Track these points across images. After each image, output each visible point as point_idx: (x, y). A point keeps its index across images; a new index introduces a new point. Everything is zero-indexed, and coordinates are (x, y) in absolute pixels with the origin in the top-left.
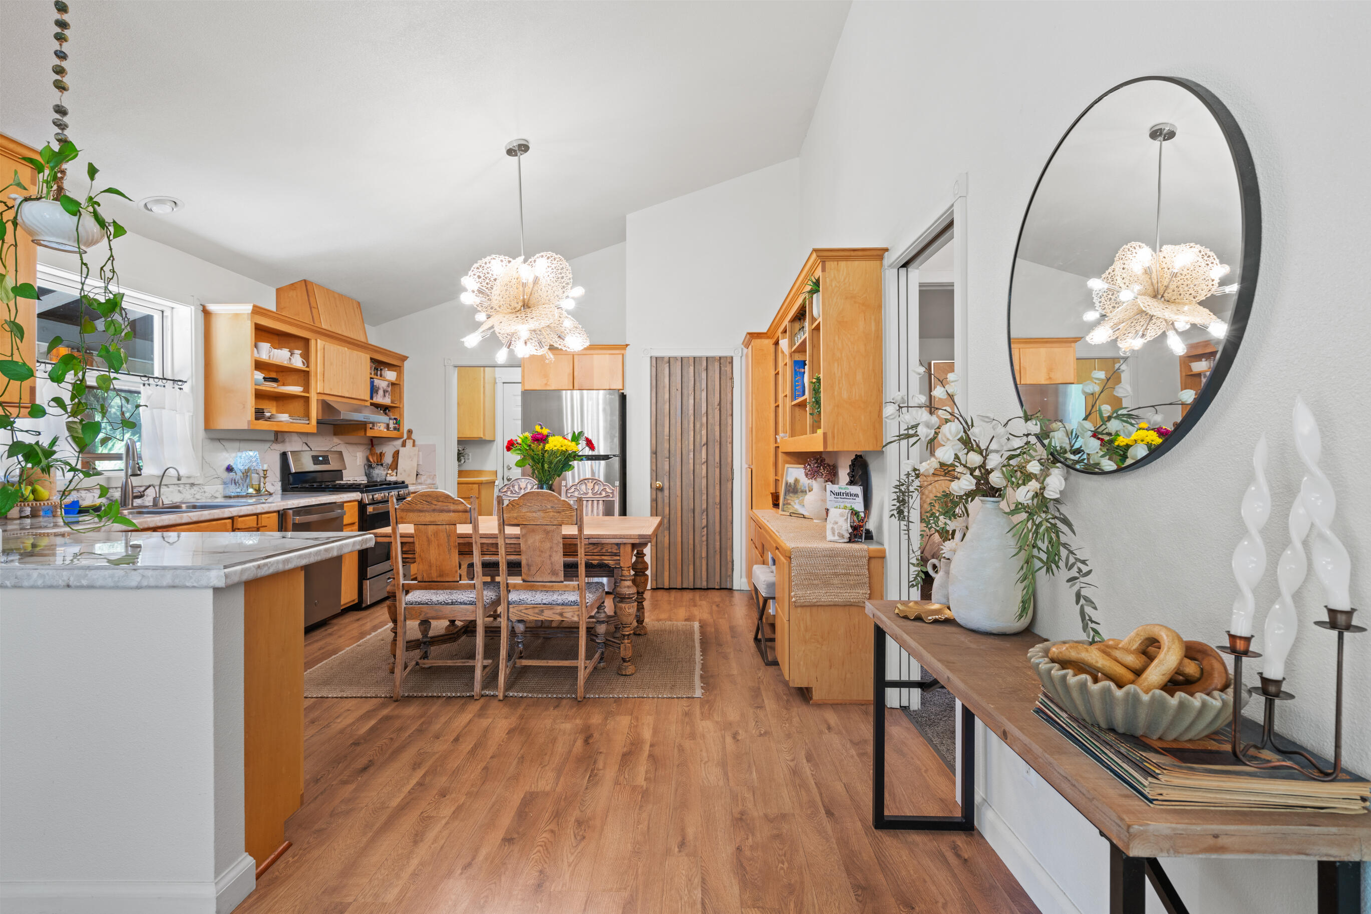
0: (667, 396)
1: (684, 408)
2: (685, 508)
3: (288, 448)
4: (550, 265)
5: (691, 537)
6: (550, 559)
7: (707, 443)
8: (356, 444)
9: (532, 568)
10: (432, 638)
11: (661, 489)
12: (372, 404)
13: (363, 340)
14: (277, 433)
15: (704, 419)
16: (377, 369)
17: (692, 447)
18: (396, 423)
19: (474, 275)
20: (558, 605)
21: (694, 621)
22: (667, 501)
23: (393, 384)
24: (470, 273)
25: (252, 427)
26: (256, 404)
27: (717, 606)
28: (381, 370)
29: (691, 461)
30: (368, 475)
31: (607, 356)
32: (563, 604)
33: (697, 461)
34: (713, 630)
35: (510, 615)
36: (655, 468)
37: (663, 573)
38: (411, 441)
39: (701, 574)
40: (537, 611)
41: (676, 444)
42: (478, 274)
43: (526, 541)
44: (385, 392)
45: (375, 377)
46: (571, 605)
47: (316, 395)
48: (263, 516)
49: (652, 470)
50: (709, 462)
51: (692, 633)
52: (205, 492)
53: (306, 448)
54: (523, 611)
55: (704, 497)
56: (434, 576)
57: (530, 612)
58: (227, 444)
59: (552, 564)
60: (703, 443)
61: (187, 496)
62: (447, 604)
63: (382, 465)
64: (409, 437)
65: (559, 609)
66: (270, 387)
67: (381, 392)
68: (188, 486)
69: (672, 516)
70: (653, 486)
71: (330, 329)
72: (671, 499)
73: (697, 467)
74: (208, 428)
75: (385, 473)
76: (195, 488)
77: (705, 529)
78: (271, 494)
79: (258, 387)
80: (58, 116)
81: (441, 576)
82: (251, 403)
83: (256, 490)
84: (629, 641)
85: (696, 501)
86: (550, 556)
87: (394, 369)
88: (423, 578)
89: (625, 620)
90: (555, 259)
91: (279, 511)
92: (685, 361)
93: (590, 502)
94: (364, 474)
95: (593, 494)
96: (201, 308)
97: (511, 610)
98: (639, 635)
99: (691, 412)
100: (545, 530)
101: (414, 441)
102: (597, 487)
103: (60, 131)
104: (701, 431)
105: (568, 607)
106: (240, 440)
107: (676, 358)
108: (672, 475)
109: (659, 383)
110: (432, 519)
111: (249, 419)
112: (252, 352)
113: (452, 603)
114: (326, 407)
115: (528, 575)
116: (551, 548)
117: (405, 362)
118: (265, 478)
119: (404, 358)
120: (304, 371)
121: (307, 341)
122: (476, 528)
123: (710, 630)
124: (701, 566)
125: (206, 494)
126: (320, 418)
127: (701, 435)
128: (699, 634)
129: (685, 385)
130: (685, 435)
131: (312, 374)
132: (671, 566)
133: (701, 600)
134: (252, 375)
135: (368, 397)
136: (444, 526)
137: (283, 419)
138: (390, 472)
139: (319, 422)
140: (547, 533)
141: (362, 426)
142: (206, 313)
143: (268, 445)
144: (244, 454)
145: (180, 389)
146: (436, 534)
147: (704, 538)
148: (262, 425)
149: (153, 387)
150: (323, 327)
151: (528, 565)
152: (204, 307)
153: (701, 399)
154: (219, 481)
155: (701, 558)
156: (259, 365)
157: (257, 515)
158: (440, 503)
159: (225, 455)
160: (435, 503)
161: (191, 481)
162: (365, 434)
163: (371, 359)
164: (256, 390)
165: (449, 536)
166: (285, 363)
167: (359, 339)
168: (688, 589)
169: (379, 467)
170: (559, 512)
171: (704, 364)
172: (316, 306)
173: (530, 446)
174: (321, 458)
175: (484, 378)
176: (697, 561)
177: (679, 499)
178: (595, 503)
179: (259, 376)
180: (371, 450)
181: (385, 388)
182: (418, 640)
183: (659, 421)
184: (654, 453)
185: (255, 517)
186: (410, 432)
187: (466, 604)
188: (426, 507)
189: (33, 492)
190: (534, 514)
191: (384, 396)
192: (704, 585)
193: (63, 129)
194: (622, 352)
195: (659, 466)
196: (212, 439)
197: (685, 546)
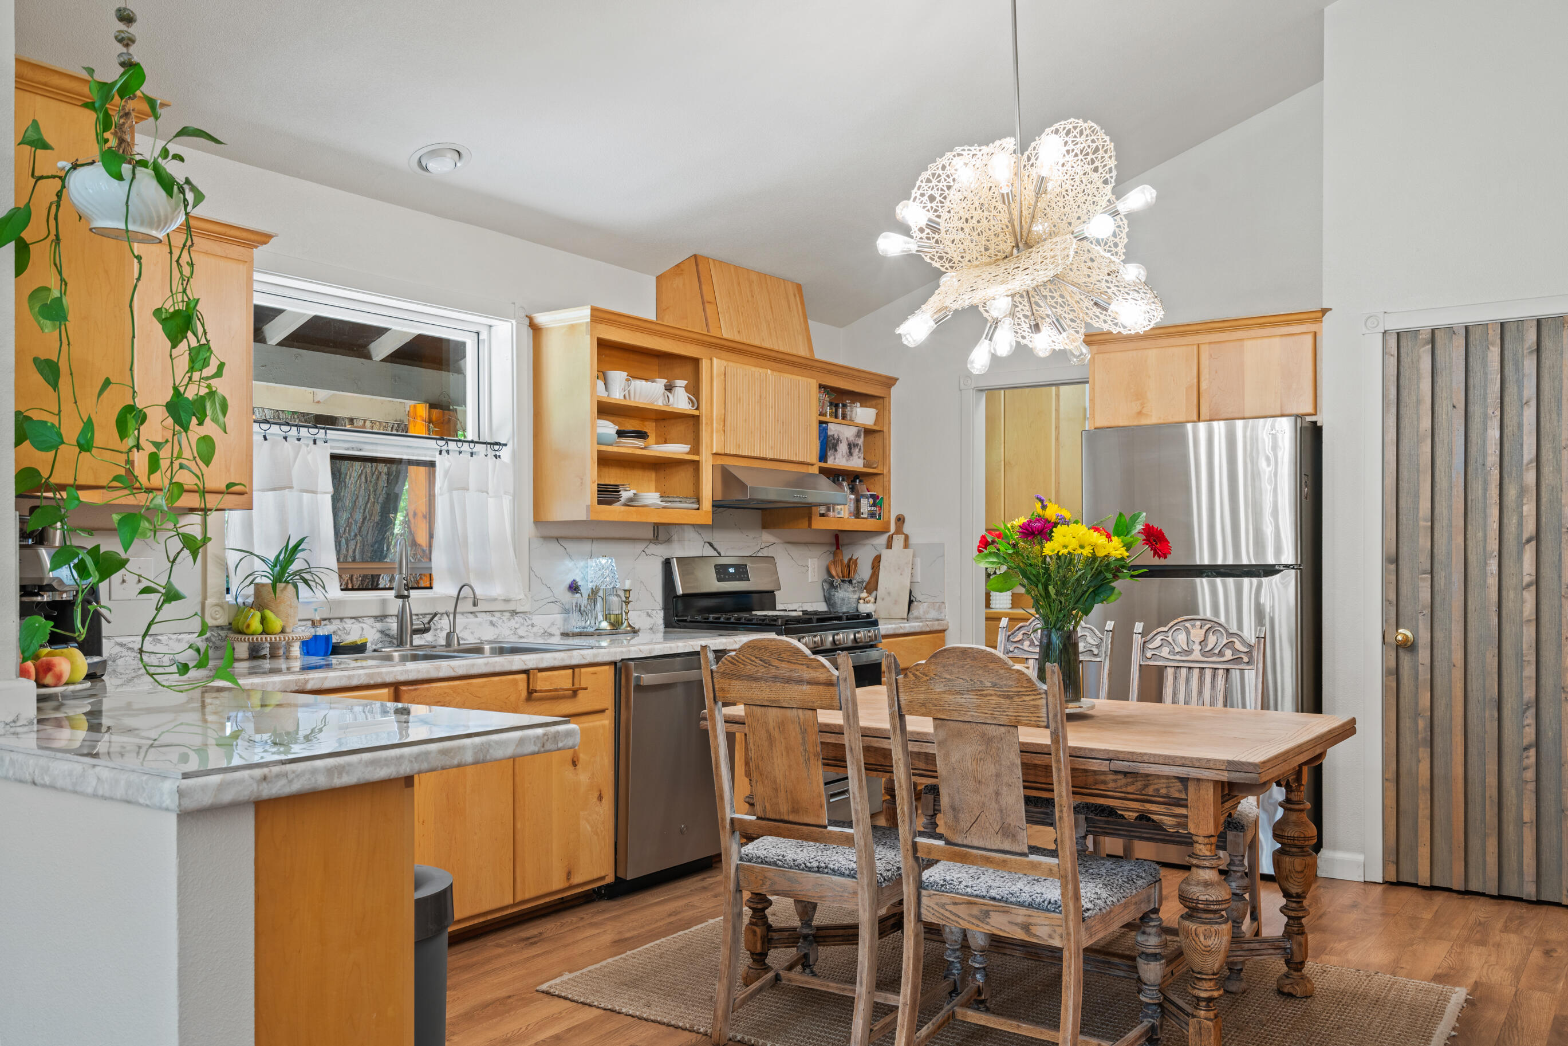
0: (1426, 423)
1: (1473, 450)
2: (1474, 695)
3: (677, 550)
4: (1071, 147)
5: (1492, 767)
6: (997, 801)
7: (1538, 537)
8: (806, 544)
9: (962, 816)
10: (819, 928)
11: (1409, 647)
12: (823, 471)
13: (802, 351)
14: (656, 526)
15: (1530, 477)
16: (837, 406)
17: (1493, 545)
18: (874, 505)
19: (922, 195)
20: (1021, 904)
21: (1455, 985)
22: (1424, 675)
23: (868, 432)
24: (915, 193)
25: (594, 517)
26: (599, 476)
27: (1548, 953)
28: (844, 406)
29: (1493, 581)
30: (828, 600)
31: (1277, 339)
32: (1030, 906)
33: (1509, 582)
34: (1502, 1017)
35: (923, 911)
36: (1393, 597)
37: (1414, 847)
38: (901, 538)
39: (1521, 863)
40: (975, 910)
41: (1450, 538)
42: (930, 192)
43: (947, 756)
44: (851, 446)
45: (833, 420)
46: (1047, 910)
47: (711, 458)
48: (583, 670)
49: (1385, 600)
50: (1543, 584)
51: (1436, 1013)
52: (532, 625)
53: (709, 552)
54: (950, 907)
55: (1530, 671)
56: (784, 810)
57: (961, 910)
58: (571, 546)
59: (1001, 811)
60: (1525, 536)
61: (507, 632)
62: (810, 869)
63: (850, 582)
64: (899, 531)
65: (1021, 915)
66: (631, 447)
67: (843, 448)
68: (507, 614)
69: (1439, 713)
70: (1390, 639)
71: (737, 338)
72: (1437, 672)
73: (1509, 595)
74: (538, 522)
75: (856, 596)
76: (518, 619)
77: (1532, 752)
78: (635, 632)
79: (604, 448)
80: (122, 26)
81: (795, 811)
82: (590, 476)
83: (611, 624)
84: (1211, 1014)
85: (1506, 680)
86: (997, 794)
87: (874, 402)
88: (764, 811)
89: (1198, 961)
90: (1081, 133)
91: (615, 663)
92: (1475, 337)
93: (1196, 672)
94: (822, 599)
95: (1203, 653)
96: (527, 322)
97: (925, 901)
98: (1290, 995)
99: (1493, 458)
100: (983, 735)
101: (907, 538)
102: (1212, 639)
103: (124, 50)
104: (1520, 505)
105: (1040, 914)
106: (593, 539)
107: (1450, 330)
108: (1438, 613)
109: (1404, 393)
110: (773, 696)
111: (589, 503)
112: (593, 387)
113: (819, 870)
114: (727, 477)
115: (954, 829)
116: (998, 775)
117: (893, 390)
118: (627, 603)
119: (889, 382)
120: (693, 416)
121: (696, 362)
122: (852, 716)
123: (1494, 1016)
124: (1520, 843)
125: (535, 629)
126: (719, 497)
127: (1521, 516)
128: (1453, 1022)
129: (1475, 394)
130: (1474, 516)
131: (704, 420)
132: (1437, 835)
133: (1506, 929)
134: (593, 427)
135: (813, 457)
136: (795, 711)
137: (649, 502)
138: (864, 595)
139: (716, 505)
140: (988, 741)
141: (803, 512)
142: (535, 329)
143: (639, 547)
144: (592, 563)
145: (496, 456)
146: (782, 725)
147: (1530, 774)
148: (615, 512)
149: (453, 455)
150: (725, 335)
151: (953, 808)
152: (531, 319)
153: (1520, 426)
154: (556, 608)
155: (1520, 823)
156: (605, 410)
157: (572, 667)
158: (784, 665)
159: (569, 564)
160: (776, 663)
161: (511, 606)
162: (810, 525)
163: (821, 386)
164: (599, 452)
165: (804, 732)
166: (659, 404)
167: (795, 352)
168: (1483, 895)
169: (846, 585)
170: (1009, 697)
171: (1531, 336)
172: (712, 300)
173: (1014, 546)
174: (732, 570)
175: (1057, 410)
176: (1510, 830)
177: (1458, 674)
178: (1208, 674)
179: (608, 428)
180: (835, 554)
181: (852, 439)
182: (794, 929)
183: (1403, 485)
184: (1394, 560)
185: (571, 671)
186: (900, 520)
187: (842, 875)
188: (761, 671)
189: (263, 620)
190: (959, 699)
191: (851, 454)
192: (1529, 890)
193: (127, 46)
194: (1313, 327)
195: (1404, 590)
196: (546, 538)
197: (1475, 790)
